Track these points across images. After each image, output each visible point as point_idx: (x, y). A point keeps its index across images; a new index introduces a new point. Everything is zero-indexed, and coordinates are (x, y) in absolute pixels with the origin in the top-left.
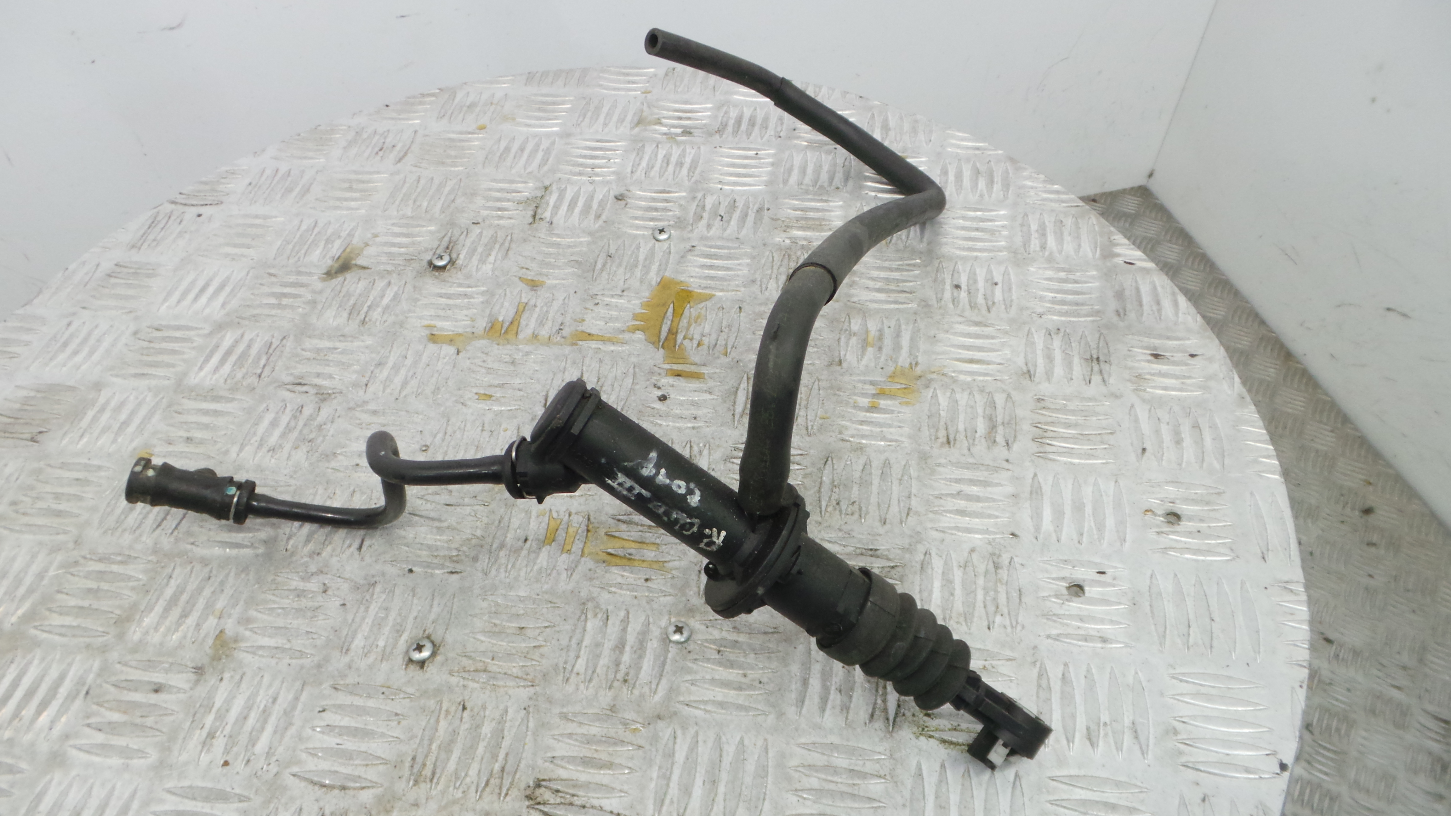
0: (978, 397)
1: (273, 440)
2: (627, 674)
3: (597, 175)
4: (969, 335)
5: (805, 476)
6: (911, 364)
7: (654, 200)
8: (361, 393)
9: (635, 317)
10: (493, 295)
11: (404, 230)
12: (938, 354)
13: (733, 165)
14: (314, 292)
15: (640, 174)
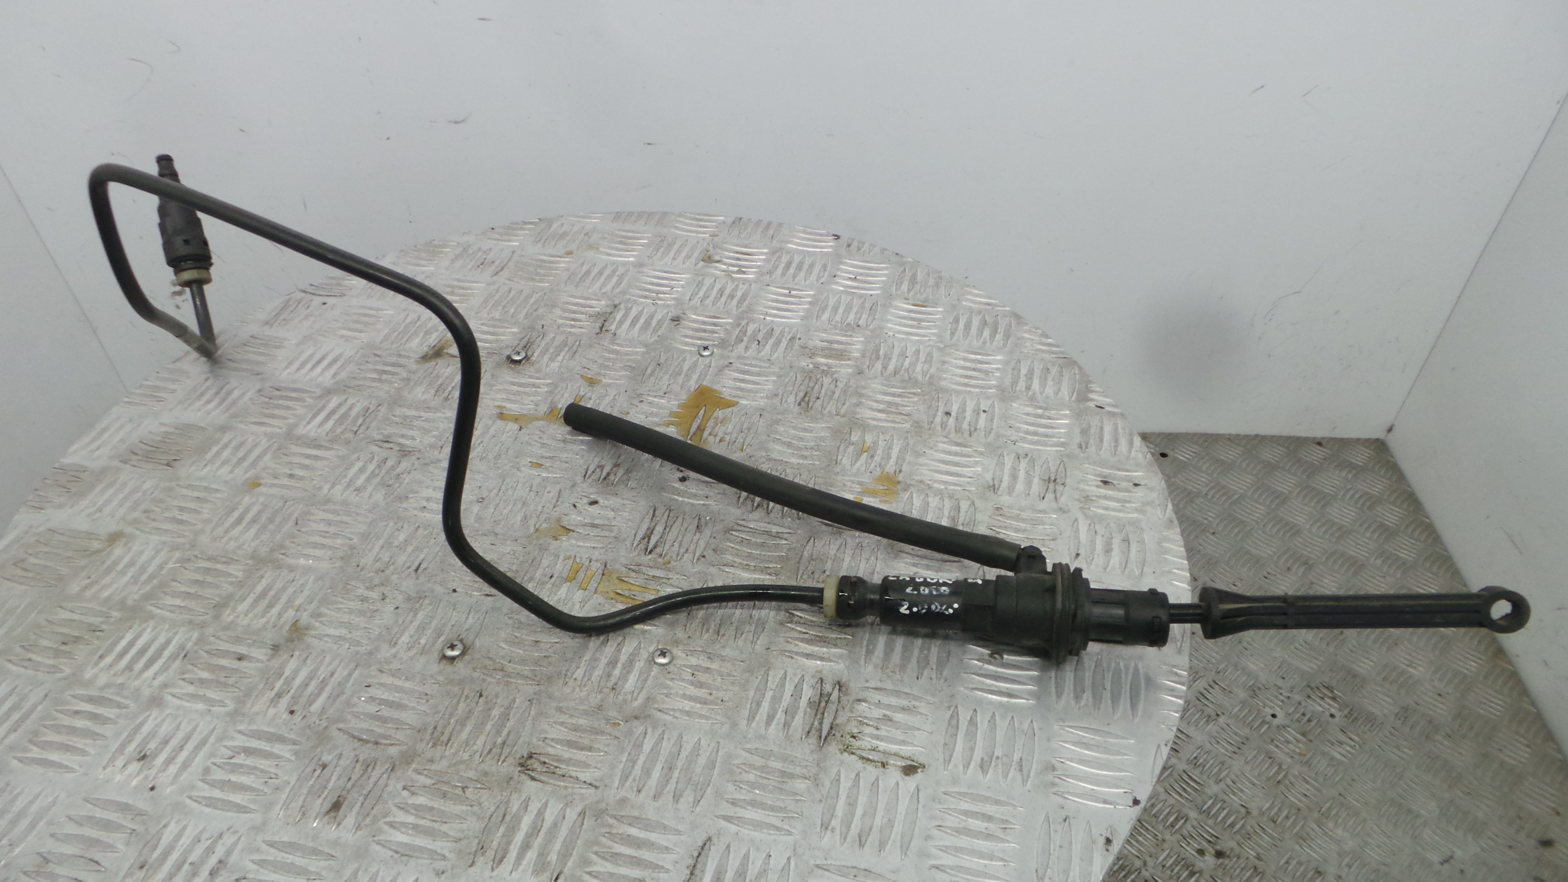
0: (946, 501)
1: (360, 482)
2: (616, 684)
3: (660, 299)
4: (950, 453)
5: (789, 550)
6: (895, 471)
7: (704, 323)
8: (436, 453)
9: (672, 414)
10: (556, 386)
11: (491, 329)
12: (920, 465)
13: (777, 301)
14: (410, 372)
15: (696, 301)
